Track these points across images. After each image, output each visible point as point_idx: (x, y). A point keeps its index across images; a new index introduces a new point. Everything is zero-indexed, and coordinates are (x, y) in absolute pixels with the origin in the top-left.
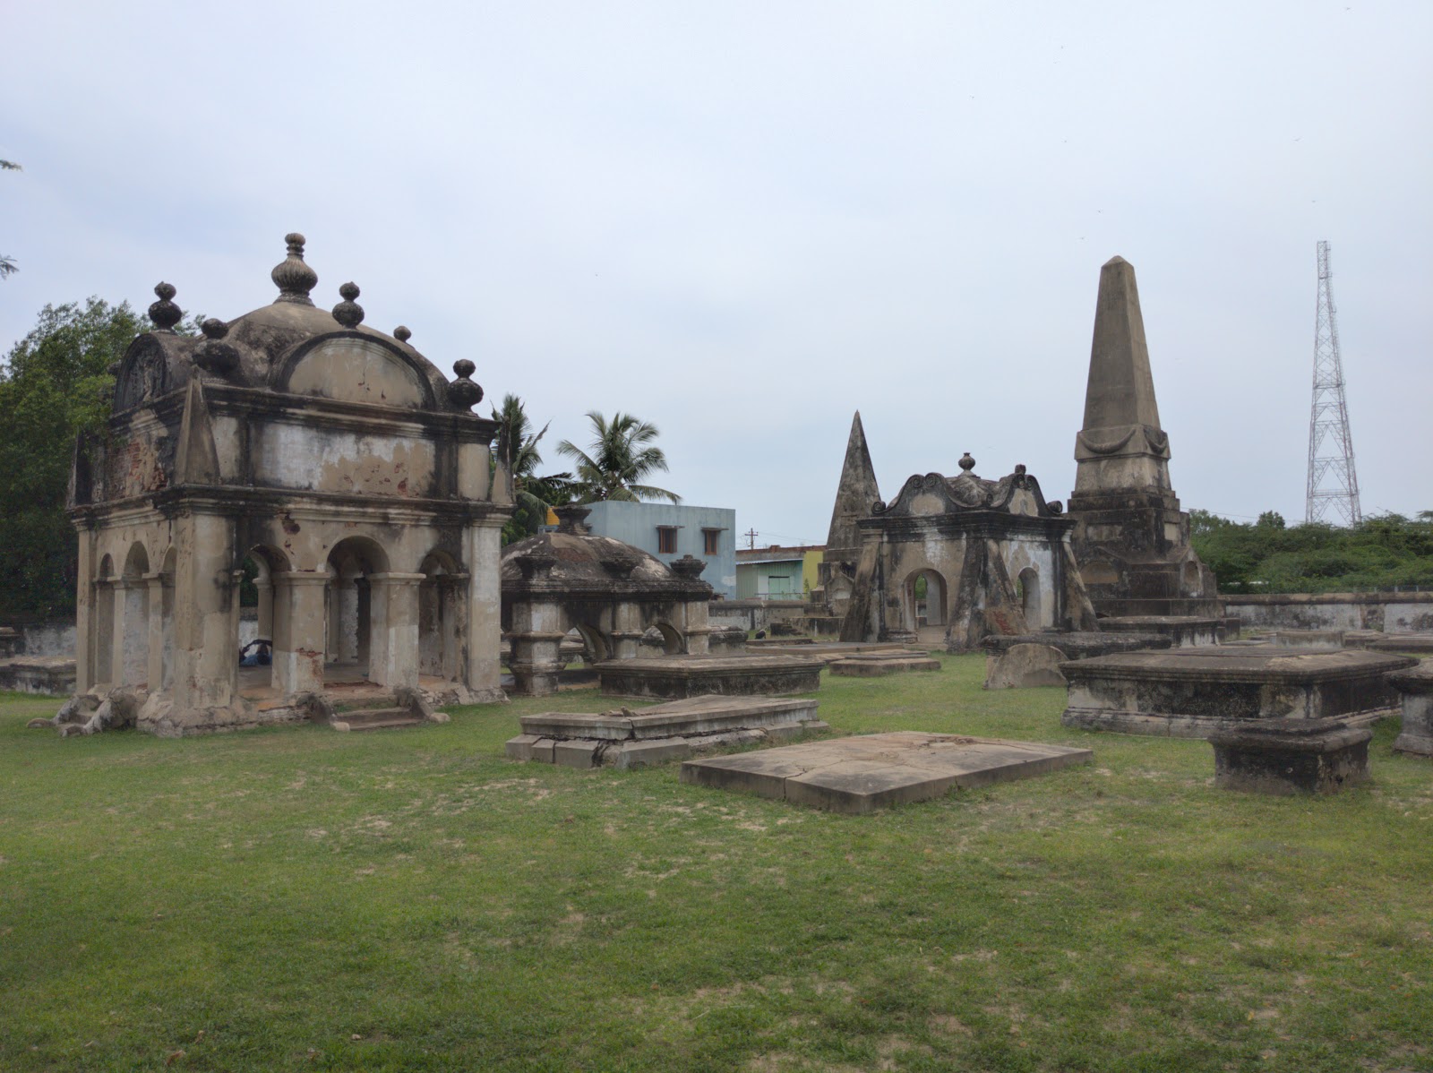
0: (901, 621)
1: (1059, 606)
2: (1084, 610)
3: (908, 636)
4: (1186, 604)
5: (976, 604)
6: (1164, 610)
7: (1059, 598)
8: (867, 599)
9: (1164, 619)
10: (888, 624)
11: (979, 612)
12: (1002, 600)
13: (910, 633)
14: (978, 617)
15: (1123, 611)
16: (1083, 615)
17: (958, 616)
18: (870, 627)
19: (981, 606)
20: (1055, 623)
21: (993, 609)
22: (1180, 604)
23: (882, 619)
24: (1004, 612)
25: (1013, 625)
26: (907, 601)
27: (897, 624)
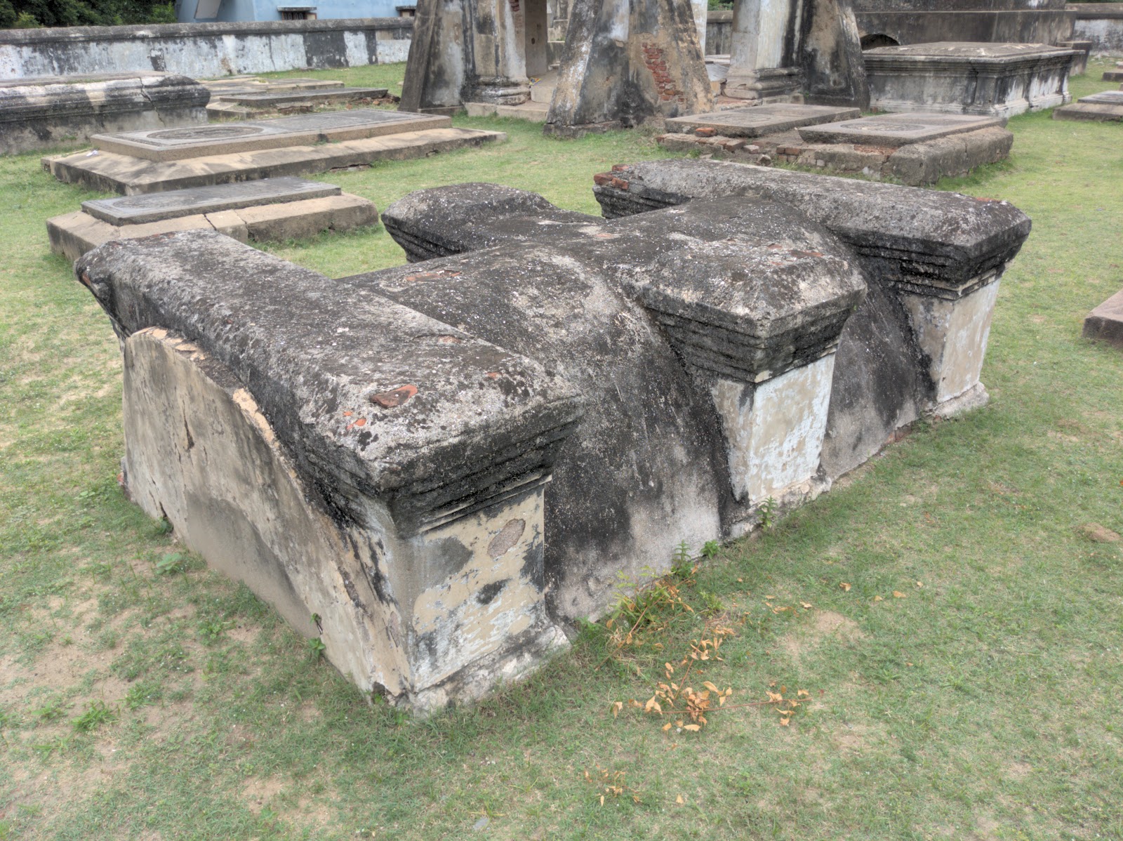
0: (497, 62)
1: (797, 26)
2: (842, 35)
3: (511, 91)
4: (1019, 19)
5: (606, 28)
6: (983, 32)
7: (799, 13)
8: (432, 17)
9: (983, 52)
10: (480, 69)
11: (612, 46)
12: (660, 18)
13: (516, 85)
14: (610, 55)
15: (918, 33)
16: (838, 44)
17: (567, 53)
18: (440, 73)
19: (619, 32)
20: (786, 61)
21: (642, 38)
22: (1009, 18)
23: (468, 57)
24: (663, 46)
25: (676, 73)
26: (509, 21)
27: (492, 69)
